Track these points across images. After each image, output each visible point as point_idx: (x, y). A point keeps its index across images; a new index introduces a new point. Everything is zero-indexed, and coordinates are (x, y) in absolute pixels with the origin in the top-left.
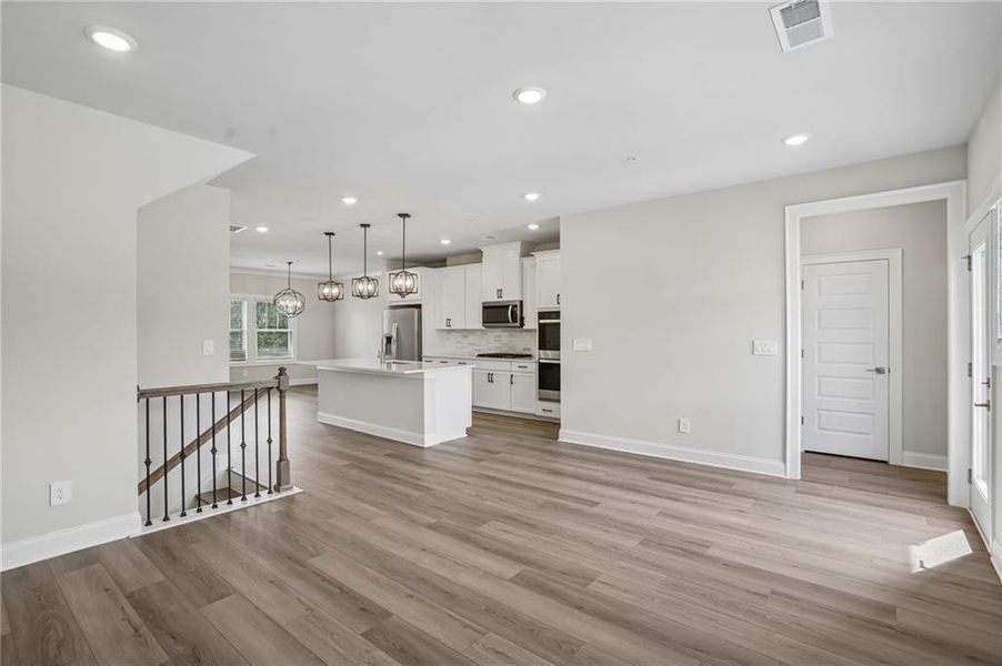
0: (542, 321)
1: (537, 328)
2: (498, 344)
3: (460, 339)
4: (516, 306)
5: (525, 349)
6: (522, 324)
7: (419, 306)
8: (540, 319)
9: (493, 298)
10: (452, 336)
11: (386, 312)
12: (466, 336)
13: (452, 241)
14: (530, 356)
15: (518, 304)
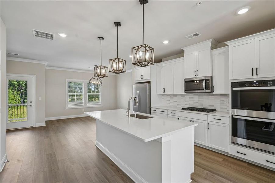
0: (234, 89)
1: (230, 93)
2: (192, 102)
3: (169, 99)
4: (208, 80)
5: (209, 106)
6: (212, 91)
7: (149, 82)
8: (232, 87)
9: (191, 76)
10: (165, 97)
11: (134, 86)
12: (172, 98)
13: (170, 41)
14: (215, 110)
15: (210, 78)
